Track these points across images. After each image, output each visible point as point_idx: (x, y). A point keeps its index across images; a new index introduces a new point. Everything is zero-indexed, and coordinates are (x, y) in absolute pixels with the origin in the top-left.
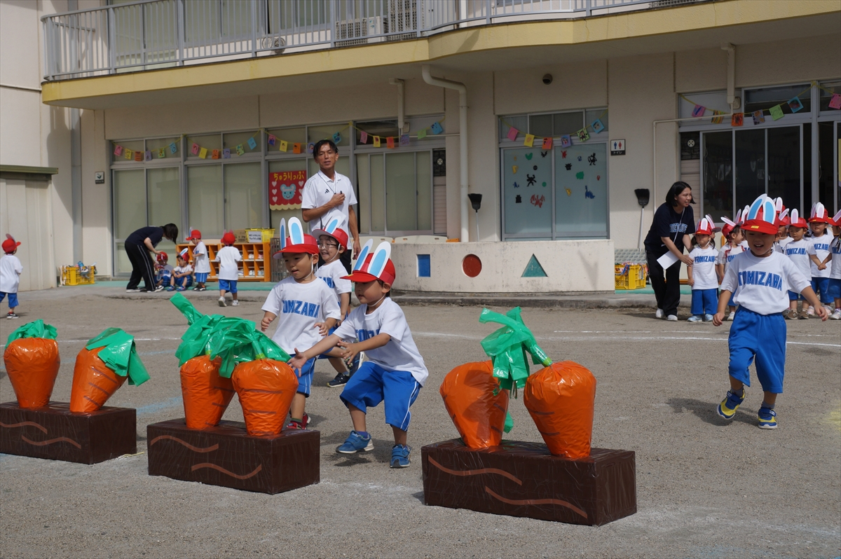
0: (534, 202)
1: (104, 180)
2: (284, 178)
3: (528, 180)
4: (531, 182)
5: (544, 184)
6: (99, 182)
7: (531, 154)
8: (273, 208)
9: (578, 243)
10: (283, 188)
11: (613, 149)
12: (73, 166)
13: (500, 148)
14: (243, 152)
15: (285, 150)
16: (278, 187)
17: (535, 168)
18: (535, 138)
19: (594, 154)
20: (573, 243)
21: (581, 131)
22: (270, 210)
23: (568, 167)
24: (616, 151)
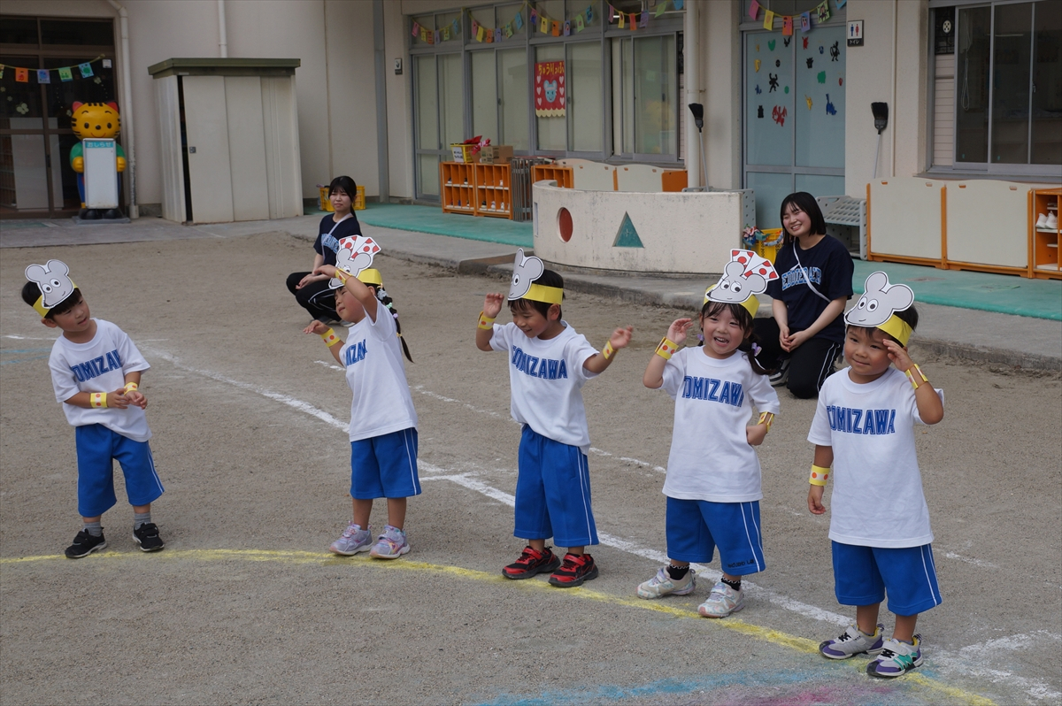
0: (776, 117)
1: (401, 69)
2: (547, 70)
3: (770, 83)
4: (773, 86)
5: (787, 90)
6: (399, 72)
7: (774, 41)
8: (539, 113)
9: (684, 197)
10: (546, 84)
11: (850, 37)
12: (377, 50)
13: (743, 32)
14: (511, 34)
15: (546, 32)
16: (541, 85)
17: (778, 64)
18: (774, 17)
19: (837, 43)
20: (677, 197)
21: (821, 5)
22: (537, 117)
23: (810, 62)
24: (852, 40)
